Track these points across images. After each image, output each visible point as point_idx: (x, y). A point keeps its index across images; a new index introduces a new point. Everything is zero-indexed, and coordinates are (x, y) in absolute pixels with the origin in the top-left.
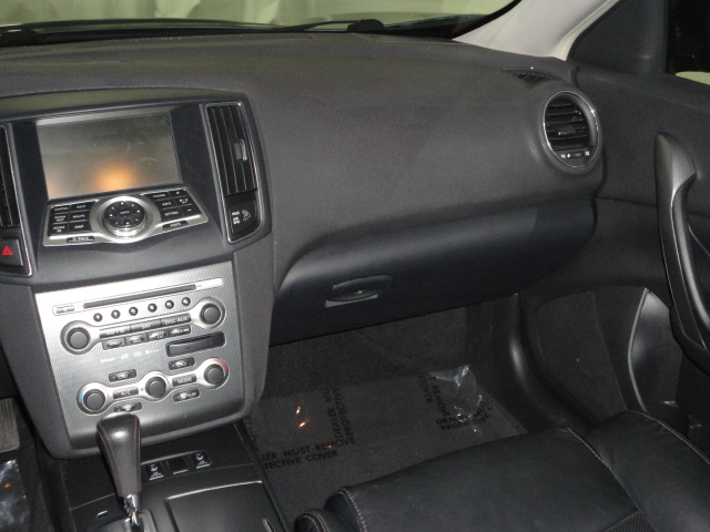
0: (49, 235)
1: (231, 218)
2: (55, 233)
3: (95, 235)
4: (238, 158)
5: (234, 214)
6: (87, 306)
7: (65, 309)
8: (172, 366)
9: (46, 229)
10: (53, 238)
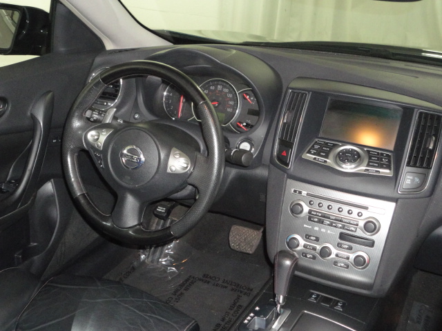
0: (308, 153)
1: (406, 179)
2: (311, 153)
3: (328, 160)
4: (427, 146)
5: (408, 177)
6: (309, 195)
8: (339, 246)
9: (308, 149)
10: (308, 155)
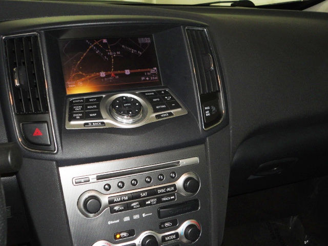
1: (204, 111)
2: (75, 119)
5: (206, 108)
6: (100, 178)
7: (82, 180)
9: (67, 116)
10: (73, 123)
